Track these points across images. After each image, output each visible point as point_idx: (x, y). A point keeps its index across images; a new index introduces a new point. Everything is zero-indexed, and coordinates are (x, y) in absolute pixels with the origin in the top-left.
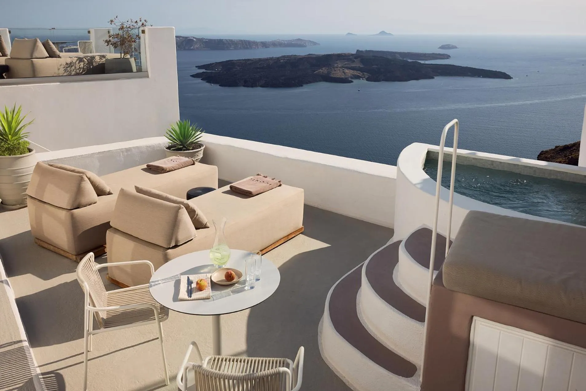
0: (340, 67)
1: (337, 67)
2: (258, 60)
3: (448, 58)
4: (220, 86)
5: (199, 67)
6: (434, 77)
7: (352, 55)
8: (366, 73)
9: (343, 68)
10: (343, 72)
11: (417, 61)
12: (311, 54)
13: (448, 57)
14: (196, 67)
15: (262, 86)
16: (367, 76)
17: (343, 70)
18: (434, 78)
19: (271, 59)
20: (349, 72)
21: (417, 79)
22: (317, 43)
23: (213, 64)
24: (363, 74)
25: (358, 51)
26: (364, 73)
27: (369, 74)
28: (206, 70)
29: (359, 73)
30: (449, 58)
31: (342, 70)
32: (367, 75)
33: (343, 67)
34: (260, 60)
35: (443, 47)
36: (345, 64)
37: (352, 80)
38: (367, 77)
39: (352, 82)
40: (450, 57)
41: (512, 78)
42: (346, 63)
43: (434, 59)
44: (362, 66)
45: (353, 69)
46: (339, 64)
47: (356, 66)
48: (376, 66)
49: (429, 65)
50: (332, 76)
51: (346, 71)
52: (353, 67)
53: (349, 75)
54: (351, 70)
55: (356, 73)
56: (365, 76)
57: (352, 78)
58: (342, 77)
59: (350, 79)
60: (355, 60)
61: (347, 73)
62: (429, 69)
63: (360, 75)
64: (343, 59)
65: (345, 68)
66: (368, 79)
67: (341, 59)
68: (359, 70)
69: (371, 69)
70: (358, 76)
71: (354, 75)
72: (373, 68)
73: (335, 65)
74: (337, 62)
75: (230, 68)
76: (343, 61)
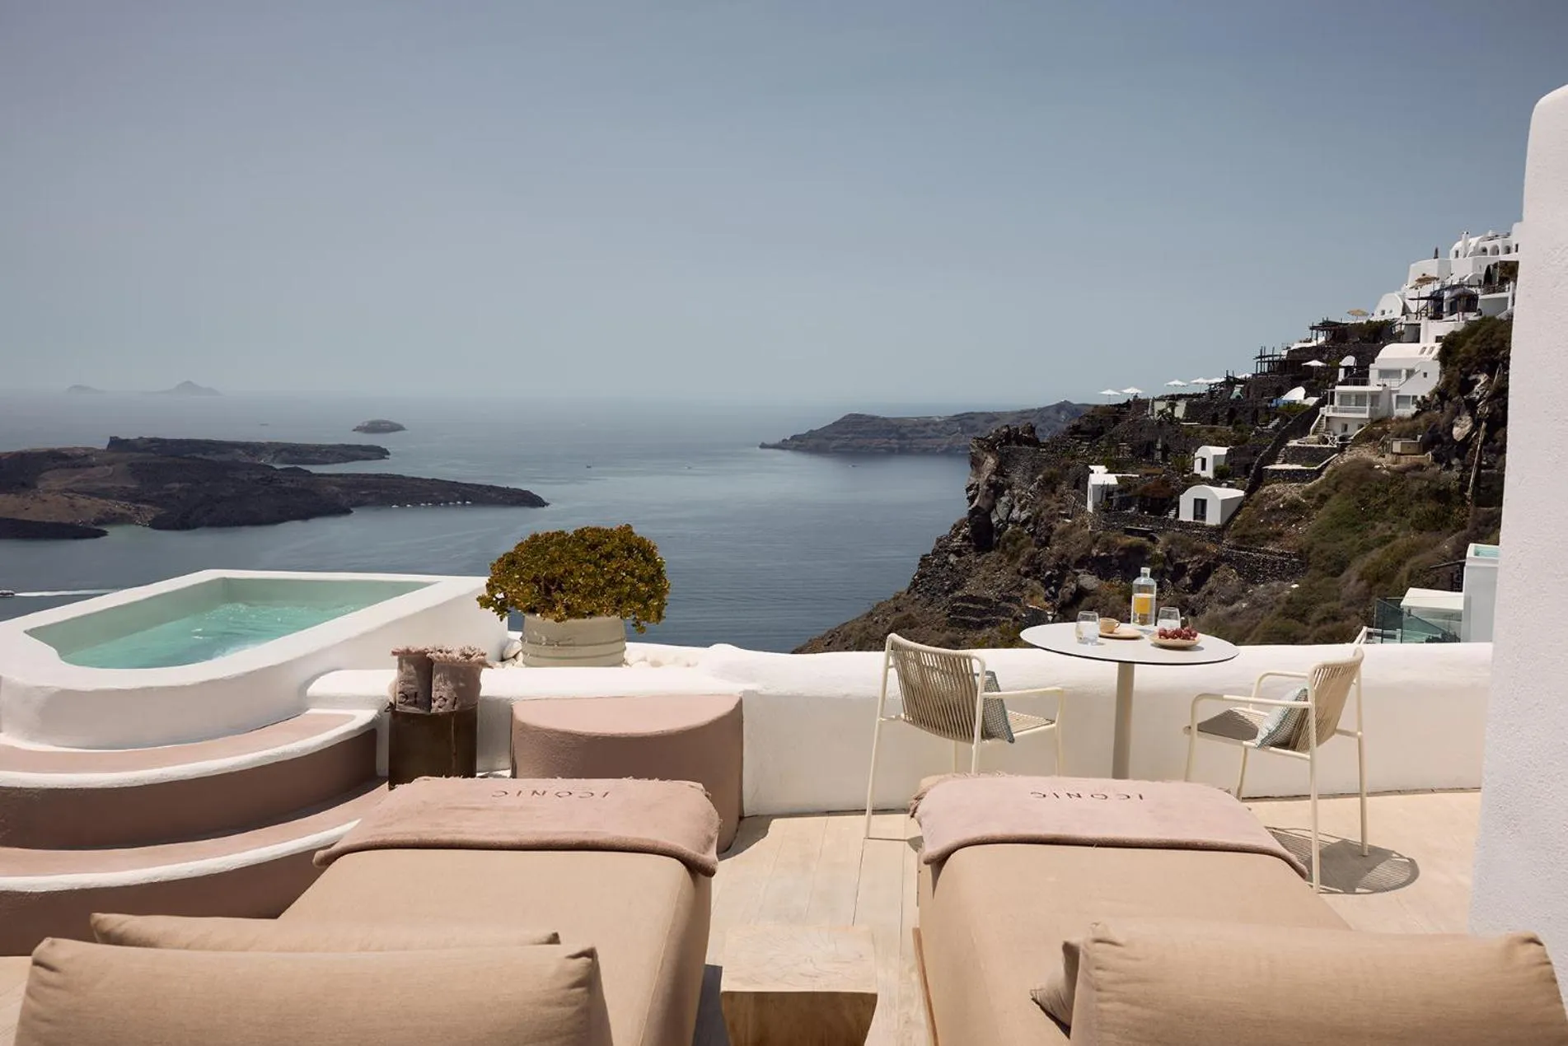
0: (61, 492)
1: (49, 492)
3: (384, 458)
6: (352, 509)
7: (94, 452)
8: (146, 506)
9: (70, 495)
10: (72, 506)
11: (299, 466)
13: (381, 453)
16: (153, 515)
17: (71, 498)
18: (352, 512)
20: (91, 506)
21: (305, 516)
24: (138, 508)
25: (111, 438)
26: (142, 506)
27: (156, 509)
29: (123, 507)
30: (386, 456)
31: (66, 499)
32: (150, 511)
33: (72, 491)
35: (366, 429)
36: (78, 481)
37: (105, 529)
38: (151, 516)
39: (104, 533)
40: (388, 454)
41: (546, 503)
42: (78, 477)
43: (346, 462)
44: (133, 486)
45: (104, 494)
46: (52, 481)
47: (113, 487)
48: (177, 485)
49: (333, 479)
50: (33, 518)
51: (81, 501)
52: (104, 489)
53: (92, 514)
54: (96, 499)
55: (118, 507)
56: (146, 515)
57: (100, 522)
58: (67, 520)
59: (96, 525)
60: (106, 467)
61: (85, 507)
62: (336, 489)
63: (129, 513)
64: (67, 467)
65: (78, 493)
66: (158, 524)
67: (62, 466)
68: (122, 498)
69: (163, 493)
70: (122, 514)
71: (106, 514)
72: (170, 490)
73: (40, 485)
74: (47, 474)
76: (67, 471)
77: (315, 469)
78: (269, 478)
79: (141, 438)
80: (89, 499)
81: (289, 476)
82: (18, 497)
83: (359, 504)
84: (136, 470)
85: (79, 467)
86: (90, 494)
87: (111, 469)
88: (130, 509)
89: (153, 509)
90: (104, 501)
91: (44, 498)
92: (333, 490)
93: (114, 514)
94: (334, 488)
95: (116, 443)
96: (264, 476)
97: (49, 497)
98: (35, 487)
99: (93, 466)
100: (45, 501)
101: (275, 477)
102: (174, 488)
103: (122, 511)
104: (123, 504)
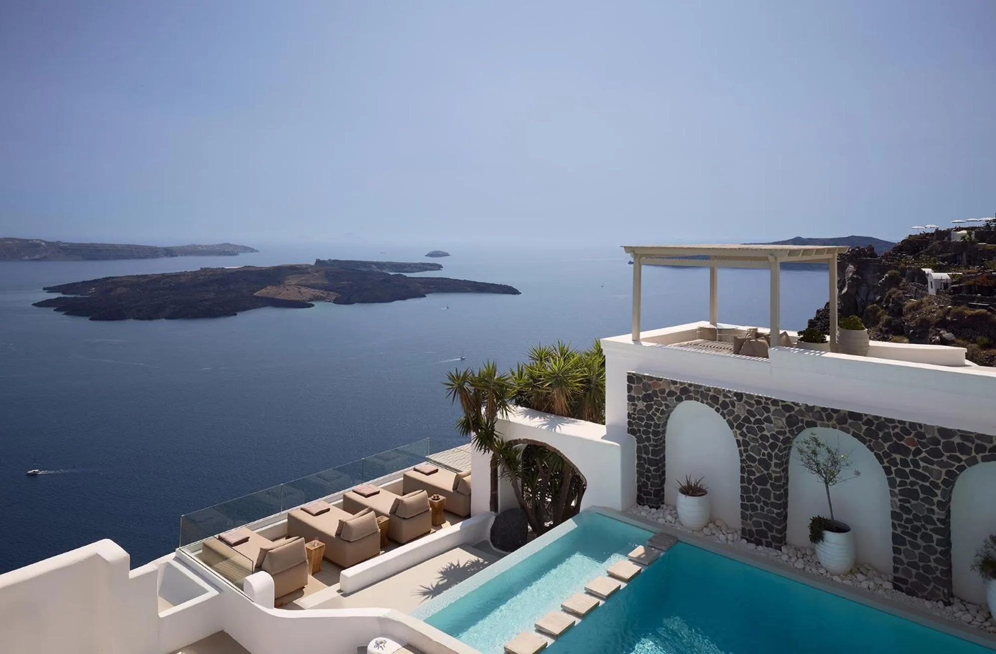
0: (295, 285)
1: (290, 285)
2: (161, 276)
3: (440, 269)
4: (90, 319)
5: (50, 290)
6: (426, 295)
7: (309, 266)
8: (332, 293)
9: (299, 287)
10: (300, 292)
11: (402, 273)
12: (248, 266)
13: (439, 267)
14: (44, 289)
15: (169, 317)
16: (335, 297)
17: (299, 288)
18: (425, 296)
19: (184, 274)
20: (308, 293)
21: (404, 298)
22: (254, 250)
23: (77, 283)
24: (328, 293)
25: (317, 260)
26: (330, 293)
27: (336, 294)
28: (63, 293)
29: (322, 293)
30: (441, 269)
31: (297, 289)
32: (333, 295)
33: (299, 285)
34: (164, 276)
35: (431, 255)
36: (302, 281)
37: (312, 303)
38: (333, 298)
39: (313, 306)
40: (442, 267)
41: (521, 293)
42: (303, 278)
43: (422, 271)
44: (326, 282)
45: (314, 287)
46: (292, 280)
47: (318, 283)
49: (417, 280)
50: (282, 298)
51: (303, 290)
52: (314, 284)
53: (308, 296)
54: (310, 289)
55: (318, 293)
57: (311, 300)
58: (297, 299)
59: (309, 301)
60: (315, 274)
61: (305, 293)
63: (324, 295)
65: (302, 286)
66: (337, 301)
67: (296, 273)
68: (322, 289)
69: (339, 286)
70: (321, 296)
71: (314, 296)
72: (342, 284)
73: (287, 282)
74: (289, 277)
75: (110, 290)
76: (298, 275)
77: (408, 275)
78: (388, 279)
79: (330, 260)
80: (307, 289)
81: (397, 278)
82: (276, 288)
83: (429, 293)
84: (328, 275)
85: (303, 273)
86: (308, 286)
87: (317, 274)
88: (324, 294)
90: (313, 290)
91: (287, 288)
92: (417, 285)
93: (318, 296)
95: (318, 261)
96: (385, 279)
97: (290, 288)
98: (284, 283)
99: (309, 273)
100: (288, 290)
101: (390, 279)
102: (345, 284)
103: (321, 295)
104: (321, 291)
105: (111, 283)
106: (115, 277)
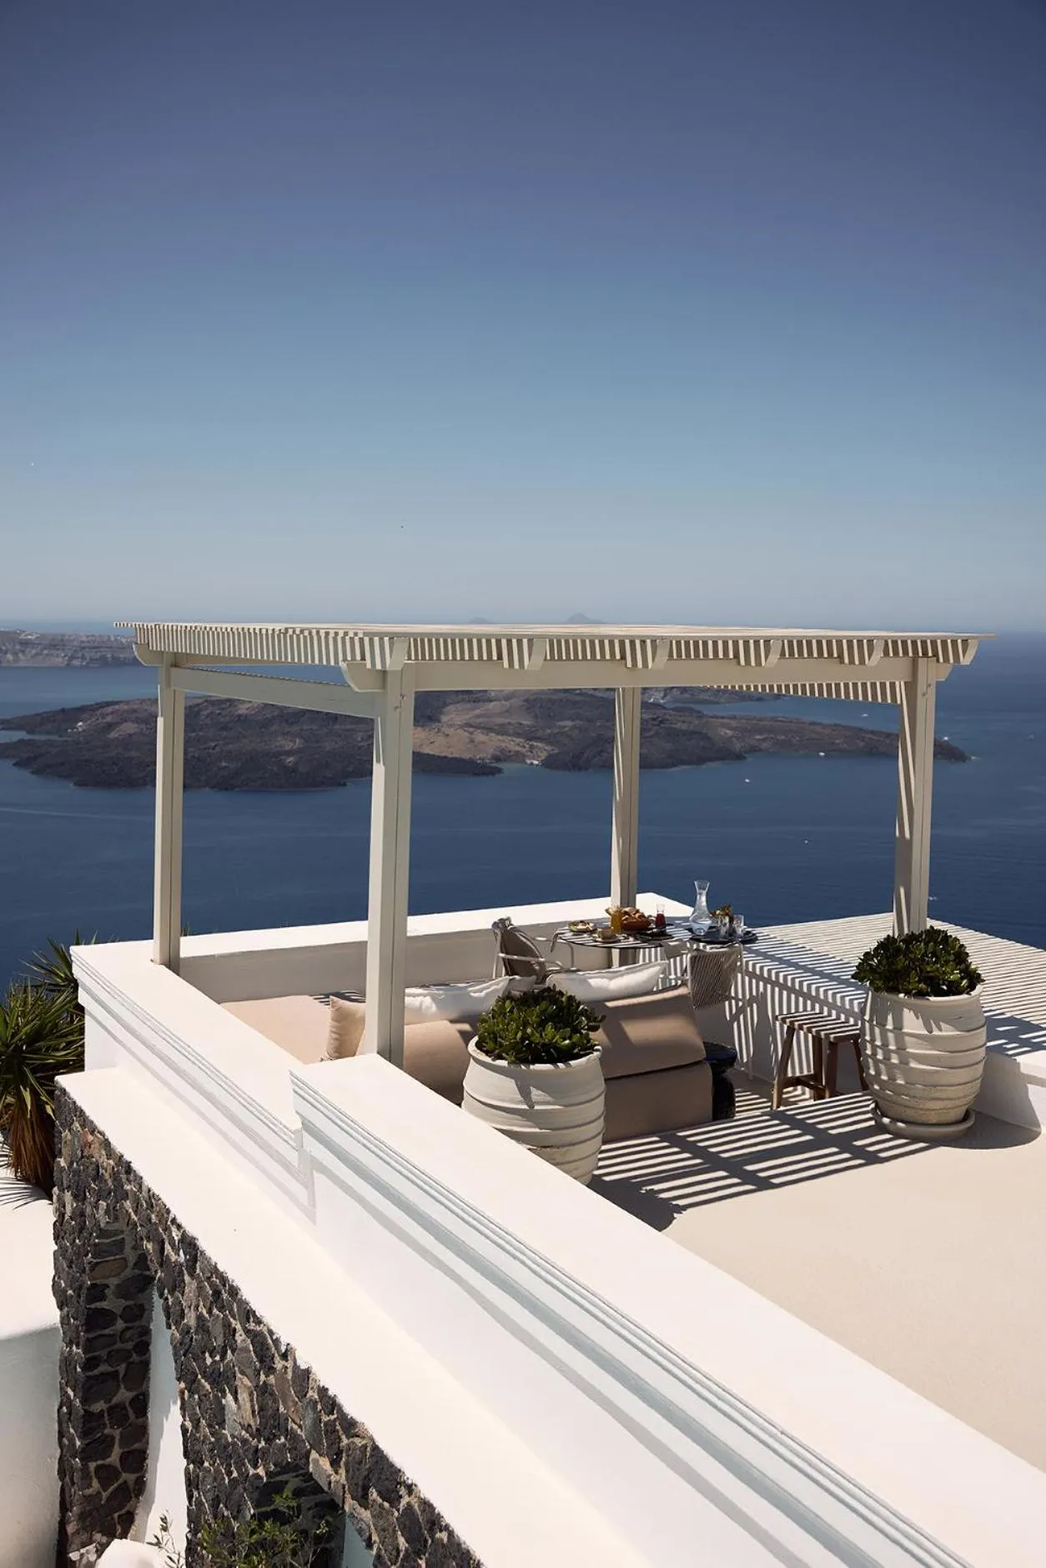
0: (461, 727)
1: (451, 726)
4: (75, 784)
5: (7, 724)
6: (743, 755)
8: (540, 745)
9: (471, 729)
10: (472, 741)
11: (692, 706)
16: (545, 754)
17: (470, 733)
18: (743, 758)
20: (489, 743)
21: (693, 760)
23: (51, 713)
24: (532, 747)
26: (535, 744)
27: (549, 748)
28: (28, 733)
29: (518, 744)
31: (467, 734)
32: (542, 750)
33: (471, 726)
36: (478, 716)
37: (498, 766)
38: (542, 755)
39: (498, 771)
41: (969, 758)
42: (478, 712)
44: (527, 722)
45: (501, 730)
46: (454, 715)
47: (509, 723)
48: (569, 723)
49: (727, 721)
50: (437, 752)
51: (480, 737)
52: (502, 725)
53: (491, 751)
54: (493, 735)
55: (511, 744)
56: (539, 754)
57: (497, 759)
58: (467, 756)
59: (491, 761)
60: (503, 702)
61: (483, 743)
62: (730, 733)
63: (524, 750)
64: (469, 701)
65: (477, 727)
68: (518, 735)
69: (556, 731)
70: (517, 752)
71: (502, 751)
72: (560, 727)
73: (444, 719)
74: (450, 710)
75: (110, 727)
76: (469, 705)
78: (660, 718)
80: (487, 735)
81: (681, 716)
82: (424, 730)
83: (753, 750)
84: (531, 706)
85: (479, 701)
86: (488, 729)
87: (507, 704)
88: (524, 747)
89: (546, 748)
90: (500, 738)
91: (446, 733)
92: (726, 734)
93: (510, 752)
94: (728, 731)
96: (655, 716)
97: (451, 731)
98: (440, 722)
99: (491, 701)
100: (448, 735)
101: (667, 717)
102: (565, 727)
103: (517, 748)
104: (518, 740)
105: (112, 713)
106: (117, 703)
